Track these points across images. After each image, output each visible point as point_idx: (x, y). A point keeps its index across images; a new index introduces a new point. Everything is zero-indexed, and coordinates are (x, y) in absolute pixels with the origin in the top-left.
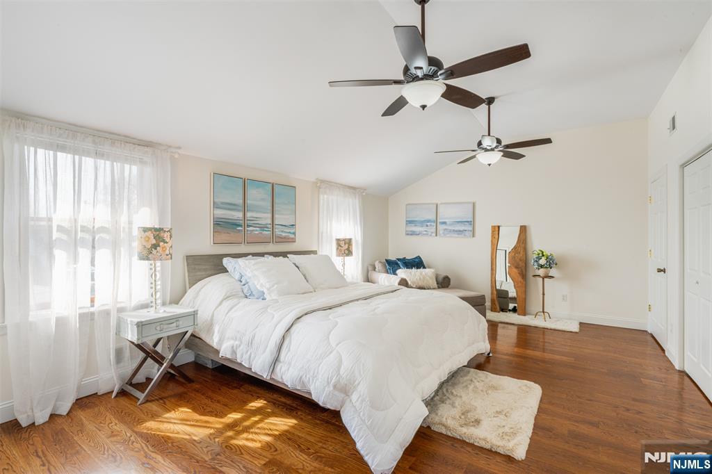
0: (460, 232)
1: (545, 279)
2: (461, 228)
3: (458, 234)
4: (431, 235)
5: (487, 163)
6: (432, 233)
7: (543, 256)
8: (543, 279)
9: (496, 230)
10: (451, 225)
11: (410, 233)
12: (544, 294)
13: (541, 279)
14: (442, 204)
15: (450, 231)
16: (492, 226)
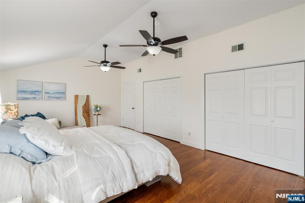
0: (58, 98)
1: (98, 116)
2: (59, 96)
3: (57, 99)
4: (38, 100)
5: (104, 71)
6: (40, 98)
7: (98, 107)
8: (97, 116)
9: (77, 97)
10: (52, 94)
11: (22, 98)
12: (97, 121)
13: (96, 116)
14: (45, 82)
15: (52, 97)
16: (75, 95)
